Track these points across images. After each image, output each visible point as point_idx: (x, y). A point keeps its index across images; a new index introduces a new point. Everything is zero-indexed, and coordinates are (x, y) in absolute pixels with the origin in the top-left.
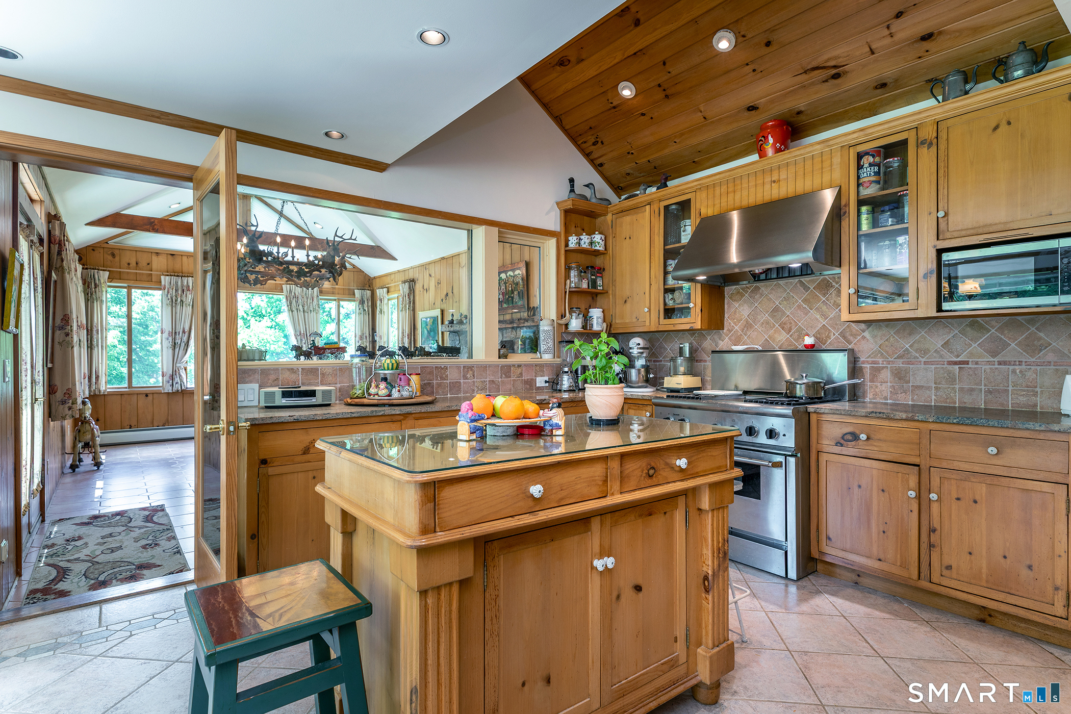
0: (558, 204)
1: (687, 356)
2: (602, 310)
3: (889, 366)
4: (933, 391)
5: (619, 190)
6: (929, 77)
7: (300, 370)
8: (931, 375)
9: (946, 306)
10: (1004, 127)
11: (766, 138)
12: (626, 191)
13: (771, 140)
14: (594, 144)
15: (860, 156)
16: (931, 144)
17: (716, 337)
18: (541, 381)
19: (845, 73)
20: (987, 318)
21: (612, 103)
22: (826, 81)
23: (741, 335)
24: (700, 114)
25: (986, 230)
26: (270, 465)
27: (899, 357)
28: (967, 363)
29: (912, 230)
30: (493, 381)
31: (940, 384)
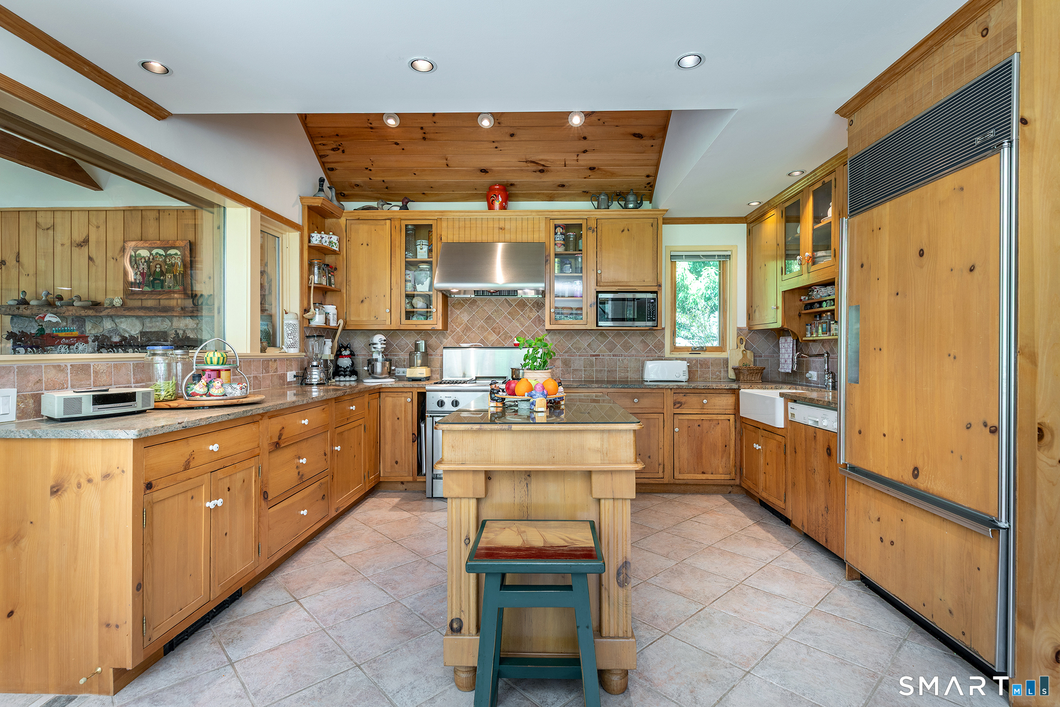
0: (301, 198)
1: (423, 351)
2: (335, 307)
3: (560, 358)
4: (583, 372)
5: (340, 196)
6: (585, 190)
7: (69, 367)
8: (582, 363)
9: (600, 323)
10: (626, 231)
11: (497, 196)
12: (348, 199)
13: (500, 200)
14: (333, 150)
15: (556, 227)
16: (593, 231)
17: (440, 336)
18: (290, 376)
19: (548, 171)
20: (608, 331)
21: (371, 124)
22: (535, 172)
23: (462, 335)
24: (445, 161)
25: (618, 284)
26: (155, 489)
27: (566, 352)
28: (599, 355)
29: (584, 278)
30: (256, 377)
31: (586, 368)
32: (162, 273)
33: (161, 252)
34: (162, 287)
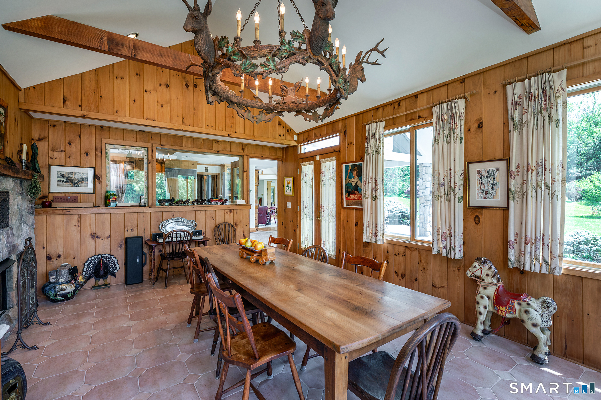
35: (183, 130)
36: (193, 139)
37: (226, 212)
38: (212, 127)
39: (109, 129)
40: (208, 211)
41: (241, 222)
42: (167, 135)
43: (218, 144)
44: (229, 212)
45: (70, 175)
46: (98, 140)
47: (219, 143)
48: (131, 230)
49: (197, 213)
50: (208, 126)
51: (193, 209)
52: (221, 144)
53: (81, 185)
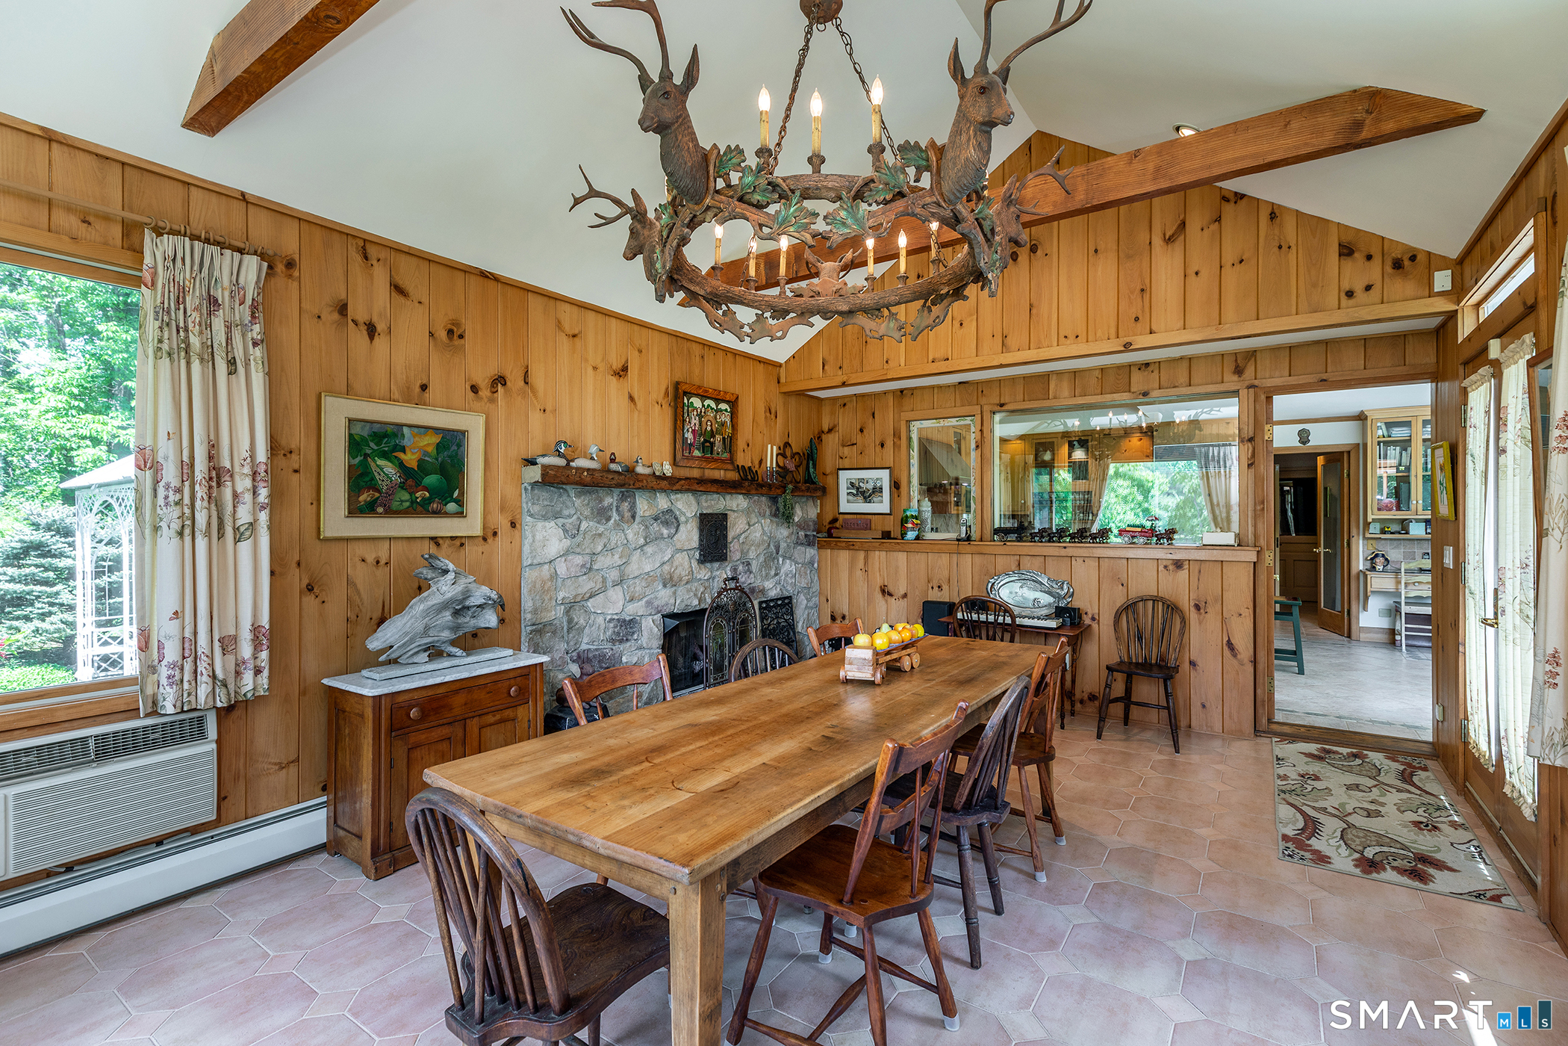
32: (713, 435)
33: (713, 405)
34: (711, 454)
35: (1001, 366)
36: (1075, 373)
37: (1161, 568)
38: (1077, 337)
39: (912, 390)
40: (1106, 560)
41: (1216, 601)
42: (1013, 380)
43: (1146, 373)
44: (1171, 567)
45: (861, 484)
46: (896, 416)
47: (1150, 368)
48: (939, 587)
49: (1073, 562)
50: (1066, 337)
51: (1063, 552)
52: (1156, 372)
53: (875, 499)
